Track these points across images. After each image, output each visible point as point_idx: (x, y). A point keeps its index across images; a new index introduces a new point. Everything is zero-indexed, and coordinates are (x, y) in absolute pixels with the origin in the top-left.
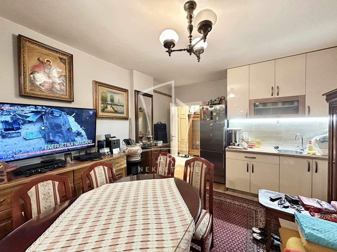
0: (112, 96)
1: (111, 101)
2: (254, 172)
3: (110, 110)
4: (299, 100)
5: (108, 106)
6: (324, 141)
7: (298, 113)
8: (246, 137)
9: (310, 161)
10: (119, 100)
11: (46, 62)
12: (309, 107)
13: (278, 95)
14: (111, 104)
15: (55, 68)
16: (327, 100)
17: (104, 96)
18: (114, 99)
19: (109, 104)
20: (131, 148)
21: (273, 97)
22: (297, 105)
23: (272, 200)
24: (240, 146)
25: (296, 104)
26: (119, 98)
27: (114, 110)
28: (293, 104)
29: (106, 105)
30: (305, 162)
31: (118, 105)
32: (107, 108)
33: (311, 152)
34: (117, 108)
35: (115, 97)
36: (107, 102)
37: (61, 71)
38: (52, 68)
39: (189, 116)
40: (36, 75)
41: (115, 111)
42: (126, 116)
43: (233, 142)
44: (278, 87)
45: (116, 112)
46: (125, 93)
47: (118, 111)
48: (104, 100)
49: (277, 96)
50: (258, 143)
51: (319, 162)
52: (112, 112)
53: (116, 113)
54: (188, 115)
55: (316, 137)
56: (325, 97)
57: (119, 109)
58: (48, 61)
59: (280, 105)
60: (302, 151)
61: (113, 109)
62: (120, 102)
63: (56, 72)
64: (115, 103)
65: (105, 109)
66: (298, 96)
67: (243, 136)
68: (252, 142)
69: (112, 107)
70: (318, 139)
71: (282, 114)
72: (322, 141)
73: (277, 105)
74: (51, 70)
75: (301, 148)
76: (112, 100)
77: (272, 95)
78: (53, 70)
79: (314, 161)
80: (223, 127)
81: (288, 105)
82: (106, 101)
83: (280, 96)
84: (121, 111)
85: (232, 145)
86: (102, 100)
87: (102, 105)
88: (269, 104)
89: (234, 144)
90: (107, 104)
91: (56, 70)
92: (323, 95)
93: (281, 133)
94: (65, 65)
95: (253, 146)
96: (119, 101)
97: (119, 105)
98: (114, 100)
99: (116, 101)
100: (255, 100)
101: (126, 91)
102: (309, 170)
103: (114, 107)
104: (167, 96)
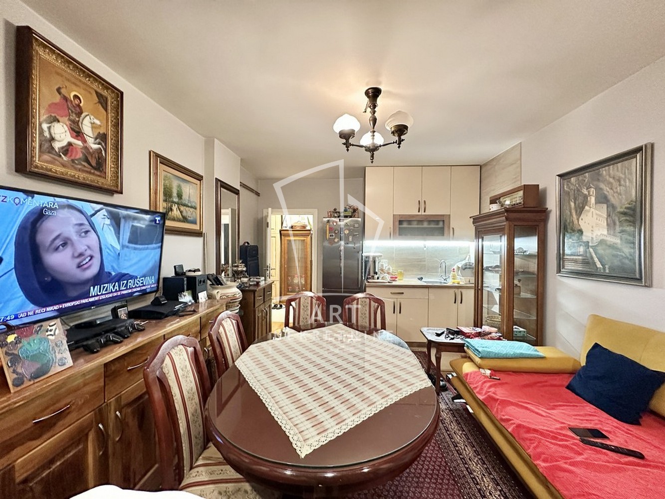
0: (179, 186)
1: (178, 196)
2: (401, 312)
3: (176, 215)
4: (445, 220)
5: (173, 206)
6: (466, 268)
7: (443, 235)
8: (386, 267)
9: (456, 290)
10: (191, 195)
11: (72, 99)
12: (453, 228)
13: (425, 212)
14: (178, 204)
15: (88, 115)
16: (474, 223)
17: (168, 185)
18: (182, 193)
19: (175, 203)
20: (224, 290)
21: (420, 213)
22: (443, 226)
23: (438, 335)
24: (380, 278)
25: (441, 224)
26: (190, 191)
27: (182, 215)
28: (438, 224)
29: (170, 205)
30: (452, 291)
31: (189, 207)
32: (171, 210)
33: (456, 281)
34: (187, 212)
35: (184, 189)
36: (171, 199)
37: (98, 122)
38: (83, 115)
39: (282, 232)
40: (54, 126)
41: (184, 217)
42: (199, 229)
43: (372, 274)
44: (425, 202)
45: (185, 220)
46: (199, 182)
47: (188, 217)
48: (168, 194)
49: (423, 213)
50: (401, 274)
51: (464, 291)
52: (179, 220)
53: (185, 222)
54: (280, 231)
55: (457, 264)
56: (472, 220)
57: (189, 214)
58: (76, 97)
59: (425, 225)
60: (445, 281)
61: (181, 212)
62: (192, 200)
63: (90, 125)
64: (184, 202)
65: (169, 212)
66: (444, 215)
67: (382, 265)
68: (394, 274)
69: (179, 210)
70: (460, 266)
71: (427, 235)
72: (465, 268)
73: (422, 225)
74: (81, 118)
75: (445, 278)
76: (180, 196)
77: (419, 212)
78: (84, 118)
79: (460, 290)
80: (358, 252)
81: (434, 225)
82: (170, 196)
83: (427, 213)
84: (192, 218)
85: (370, 278)
86: (165, 194)
87: (165, 205)
88: (415, 223)
89: (373, 276)
90: (172, 202)
91: (90, 119)
92: (470, 218)
93: (424, 260)
94: (106, 110)
95: (396, 278)
96: (189, 197)
97: (190, 205)
98: (182, 196)
99: (185, 196)
100: (399, 215)
101: (199, 178)
102: (455, 303)
103: (182, 208)
104: (253, 192)
